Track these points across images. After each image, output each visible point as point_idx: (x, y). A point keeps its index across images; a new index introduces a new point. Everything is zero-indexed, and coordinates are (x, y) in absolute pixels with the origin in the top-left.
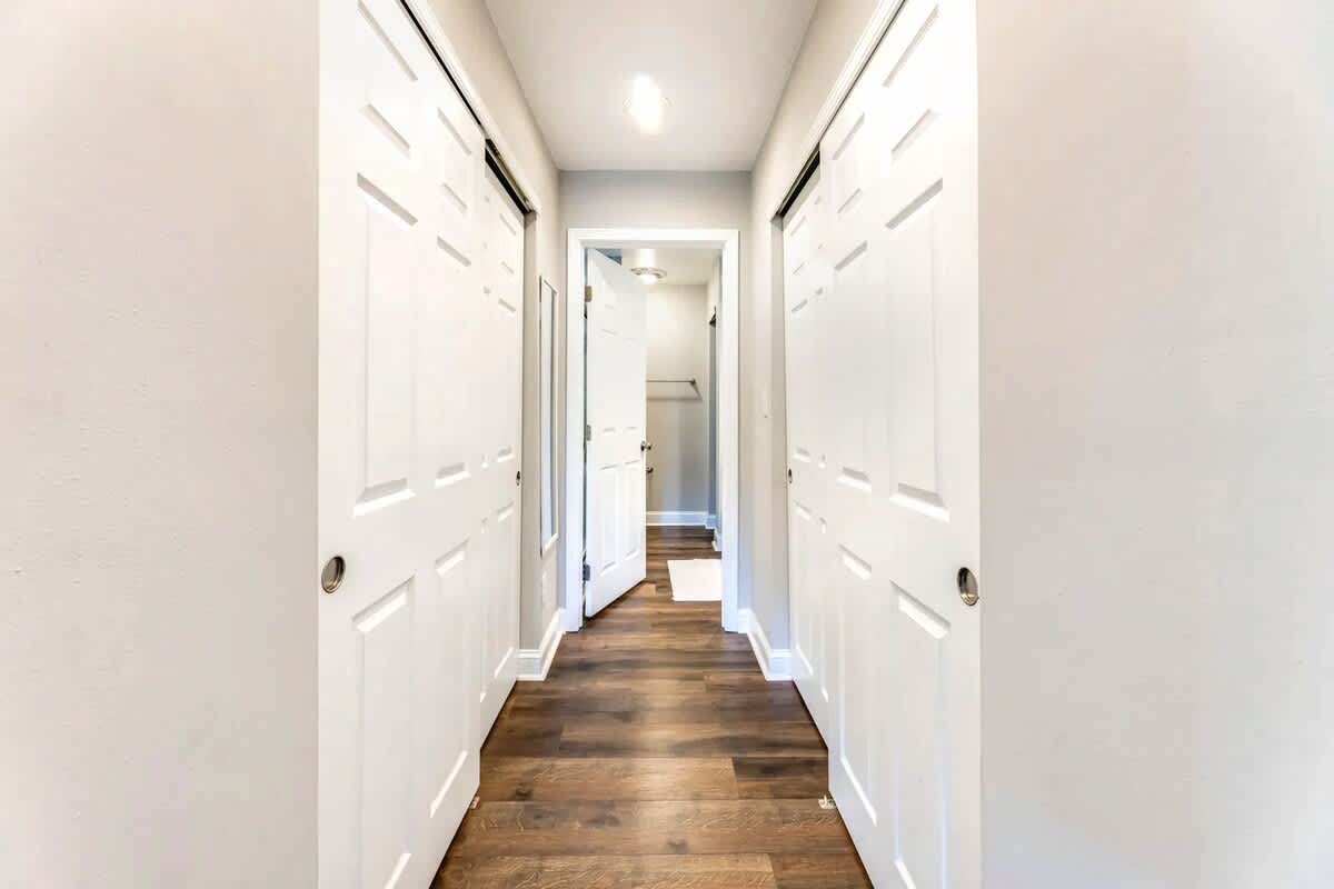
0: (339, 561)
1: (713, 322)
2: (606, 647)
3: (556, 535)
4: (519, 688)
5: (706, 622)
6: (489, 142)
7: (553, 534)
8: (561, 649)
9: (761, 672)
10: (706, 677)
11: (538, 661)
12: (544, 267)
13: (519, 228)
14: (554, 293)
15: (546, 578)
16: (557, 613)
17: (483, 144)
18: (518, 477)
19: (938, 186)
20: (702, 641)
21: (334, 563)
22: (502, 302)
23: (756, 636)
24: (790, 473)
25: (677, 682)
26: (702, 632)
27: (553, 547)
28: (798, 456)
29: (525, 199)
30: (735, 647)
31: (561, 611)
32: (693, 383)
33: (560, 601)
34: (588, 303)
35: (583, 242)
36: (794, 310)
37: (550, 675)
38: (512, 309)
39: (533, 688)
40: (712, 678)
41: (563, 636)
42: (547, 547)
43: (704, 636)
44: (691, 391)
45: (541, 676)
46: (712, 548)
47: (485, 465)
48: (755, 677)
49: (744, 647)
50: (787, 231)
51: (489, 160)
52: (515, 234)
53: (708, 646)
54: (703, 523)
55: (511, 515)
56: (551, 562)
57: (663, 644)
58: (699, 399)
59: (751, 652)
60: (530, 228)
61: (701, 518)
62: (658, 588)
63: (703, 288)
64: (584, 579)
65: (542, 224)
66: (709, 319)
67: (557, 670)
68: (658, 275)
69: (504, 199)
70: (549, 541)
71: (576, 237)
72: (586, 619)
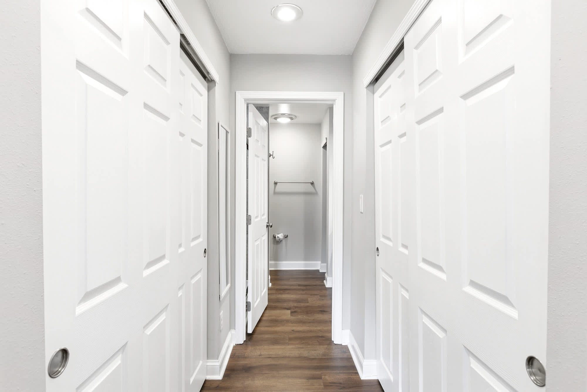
0: (65, 352)
1: (325, 147)
2: (260, 355)
3: (229, 285)
4: (207, 385)
5: (322, 337)
6: (183, 36)
7: (227, 284)
8: (232, 356)
9: (357, 373)
10: (323, 377)
11: (219, 367)
12: (221, 117)
13: (204, 92)
14: (227, 132)
15: (223, 313)
16: (230, 333)
17: (179, 37)
18: (205, 252)
19: (511, 71)
20: (319, 351)
21: (60, 354)
22: (193, 141)
23: (353, 347)
24: (378, 249)
25: (304, 380)
26: (320, 344)
27: (227, 292)
28: (382, 240)
29: (208, 73)
30: (340, 355)
31: (233, 331)
32: (312, 184)
33: (232, 325)
34: (249, 139)
35: (245, 100)
36: (382, 146)
37: (226, 375)
38: (200, 145)
39: (215, 385)
40: (327, 377)
41: (234, 347)
42: (223, 294)
43: (322, 346)
44: (310, 188)
45: (219, 376)
46: (324, 285)
47: (181, 250)
48: (354, 377)
49: (345, 356)
50: (377, 95)
51: (182, 46)
52: (201, 95)
53: (324, 355)
54: (318, 268)
55: (202, 277)
56: (226, 304)
57: (296, 353)
58: (315, 193)
59: (350, 359)
60: (211, 92)
61: (317, 265)
62: (292, 313)
63: (318, 126)
64: (247, 310)
65: (219, 89)
66: (323, 145)
67: (230, 371)
68: (292, 119)
69: (194, 73)
70: (225, 290)
71: (241, 97)
72: (248, 335)
